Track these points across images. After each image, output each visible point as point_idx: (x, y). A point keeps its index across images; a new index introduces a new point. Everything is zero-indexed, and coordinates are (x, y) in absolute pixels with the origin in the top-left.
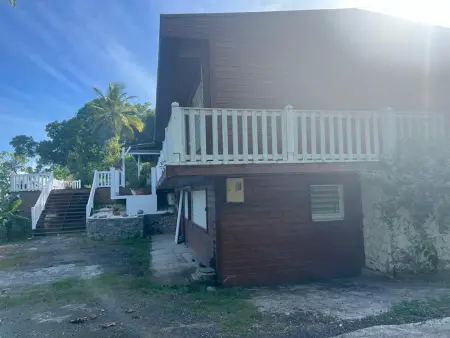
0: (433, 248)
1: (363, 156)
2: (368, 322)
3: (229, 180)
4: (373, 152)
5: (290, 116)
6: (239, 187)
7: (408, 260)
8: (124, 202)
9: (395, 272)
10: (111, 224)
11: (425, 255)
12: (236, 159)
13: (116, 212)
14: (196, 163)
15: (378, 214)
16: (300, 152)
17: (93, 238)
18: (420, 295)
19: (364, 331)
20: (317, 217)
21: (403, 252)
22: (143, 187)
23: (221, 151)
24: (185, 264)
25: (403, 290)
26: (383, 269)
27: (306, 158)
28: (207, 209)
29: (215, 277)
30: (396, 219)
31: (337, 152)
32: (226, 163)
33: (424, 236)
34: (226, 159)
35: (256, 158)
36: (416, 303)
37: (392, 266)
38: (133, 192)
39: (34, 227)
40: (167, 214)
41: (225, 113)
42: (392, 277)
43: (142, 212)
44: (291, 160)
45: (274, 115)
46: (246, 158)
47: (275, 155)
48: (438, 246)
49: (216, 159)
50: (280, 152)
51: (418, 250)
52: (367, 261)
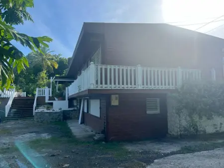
0: (196, 125)
1: (168, 87)
2: (173, 153)
3: (112, 96)
4: (172, 85)
5: (139, 69)
6: (116, 99)
7: (186, 130)
8: (52, 104)
9: (181, 135)
10: (47, 115)
11: (193, 128)
12: (117, 87)
13: (48, 108)
14: (100, 88)
15: (174, 111)
16: (143, 85)
17: (38, 122)
18: (191, 144)
19: (172, 156)
20: (148, 112)
21: (184, 127)
22: (62, 97)
23: (111, 83)
24: (88, 133)
25: (185, 142)
26: (175, 134)
27: (146, 87)
28: (100, 108)
29: (105, 138)
30: (182, 113)
31: (158, 85)
32: (113, 88)
33: (193, 120)
34: (113, 87)
35: (125, 86)
36: (190, 147)
37: (179, 133)
38: (56, 99)
39: (6, 116)
40: (74, 110)
41: (113, 67)
42: (179, 138)
43: (61, 109)
44: (140, 88)
45: (133, 68)
46: (121, 86)
47: (133, 86)
48: (198, 124)
49: (108, 87)
50: (135, 84)
51: (190, 126)
52: (169, 131)
